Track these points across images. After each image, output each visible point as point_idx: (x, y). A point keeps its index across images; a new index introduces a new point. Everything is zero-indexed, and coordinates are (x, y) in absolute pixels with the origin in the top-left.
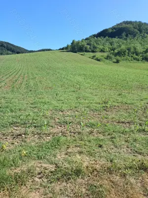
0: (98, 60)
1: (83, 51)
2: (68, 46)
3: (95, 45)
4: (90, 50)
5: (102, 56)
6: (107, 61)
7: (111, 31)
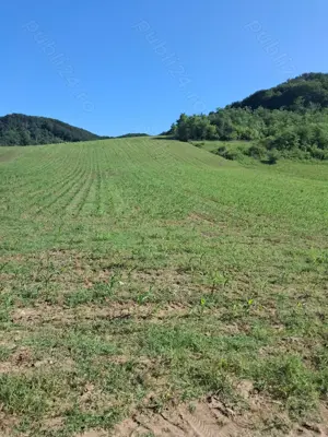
0: (229, 157)
1: (202, 139)
2: (173, 127)
3: (230, 124)
4: (217, 136)
5: (239, 148)
6: (248, 159)
7: (271, 95)
